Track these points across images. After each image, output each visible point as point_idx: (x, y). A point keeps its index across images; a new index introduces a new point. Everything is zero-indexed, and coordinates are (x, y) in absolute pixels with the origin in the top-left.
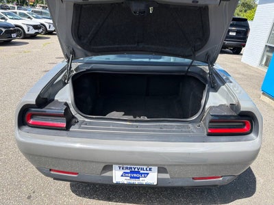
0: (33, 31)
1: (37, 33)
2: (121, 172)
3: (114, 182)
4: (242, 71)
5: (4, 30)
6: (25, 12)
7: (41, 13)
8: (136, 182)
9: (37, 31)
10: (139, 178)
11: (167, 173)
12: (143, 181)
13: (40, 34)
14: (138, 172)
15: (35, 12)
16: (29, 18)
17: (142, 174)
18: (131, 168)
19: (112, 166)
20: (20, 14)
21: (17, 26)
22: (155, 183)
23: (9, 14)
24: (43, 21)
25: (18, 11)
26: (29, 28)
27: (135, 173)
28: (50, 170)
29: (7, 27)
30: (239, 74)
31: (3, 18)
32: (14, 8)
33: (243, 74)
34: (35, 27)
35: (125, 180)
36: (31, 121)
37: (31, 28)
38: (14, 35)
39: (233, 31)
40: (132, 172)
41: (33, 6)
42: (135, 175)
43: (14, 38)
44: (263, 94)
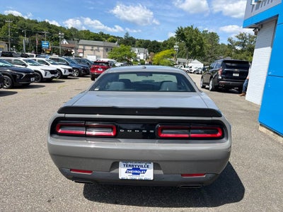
0: (49, 76)
1: (53, 77)
2: (125, 169)
3: (120, 178)
4: (245, 107)
5: (24, 74)
6: (44, 59)
7: (58, 60)
8: (137, 177)
9: (53, 75)
10: (139, 174)
11: (161, 169)
12: (143, 176)
13: (56, 78)
14: (138, 169)
15: (53, 59)
16: (47, 64)
17: (141, 170)
18: (133, 166)
19: (118, 163)
20: (39, 61)
21: (36, 71)
22: (152, 179)
23: (29, 61)
24: (59, 67)
25: (37, 59)
26: (46, 73)
27: (136, 170)
28: (71, 170)
29: (28, 72)
30: (242, 110)
31: (24, 65)
32: (33, 56)
33: (245, 110)
34: (52, 72)
35: (129, 176)
36: (60, 131)
37: (48, 72)
38: (32, 79)
39: (236, 73)
40: (134, 169)
41: (50, 54)
42: (136, 172)
43: (33, 82)
44: (261, 125)
